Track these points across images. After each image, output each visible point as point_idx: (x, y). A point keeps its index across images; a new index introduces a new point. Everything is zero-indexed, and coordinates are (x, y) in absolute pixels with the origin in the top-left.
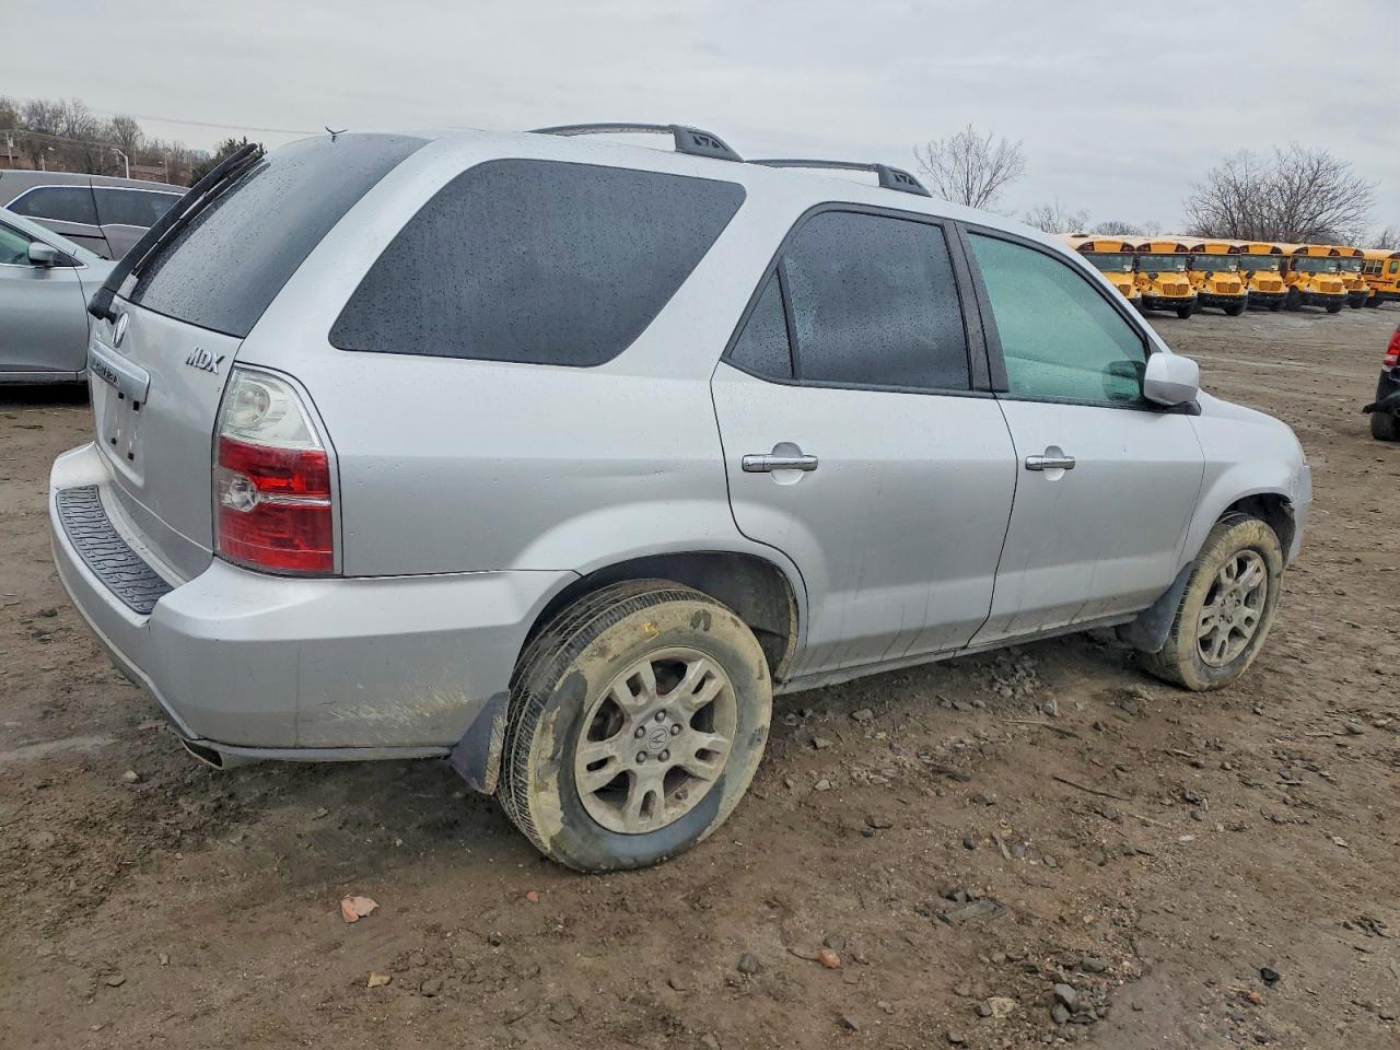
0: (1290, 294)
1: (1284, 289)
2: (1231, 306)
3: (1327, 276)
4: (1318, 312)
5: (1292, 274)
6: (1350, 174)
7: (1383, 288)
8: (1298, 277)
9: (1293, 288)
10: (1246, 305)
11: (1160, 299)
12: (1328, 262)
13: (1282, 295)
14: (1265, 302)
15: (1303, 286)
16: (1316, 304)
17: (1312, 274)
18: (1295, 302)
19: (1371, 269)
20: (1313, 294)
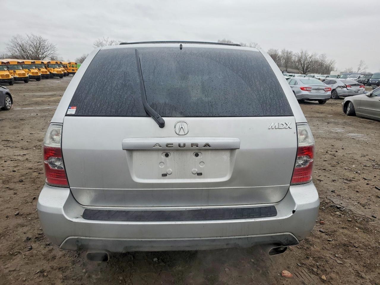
0: (50, 74)
1: (48, 73)
2: (38, 78)
3: (57, 69)
4: (58, 78)
5: (48, 69)
6: (48, 42)
7: (69, 71)
8: (51, 70)
9: (50, 72)
10: (41, 78)
11: (18, 78)
12: (56, 65)
13: (48, 74)
14: (45, 77)
15: (52, 72)
16: (57, 76)
17: (54, 68)
18: (52, 76)
19: (65, 66)
20: (55, 74)
